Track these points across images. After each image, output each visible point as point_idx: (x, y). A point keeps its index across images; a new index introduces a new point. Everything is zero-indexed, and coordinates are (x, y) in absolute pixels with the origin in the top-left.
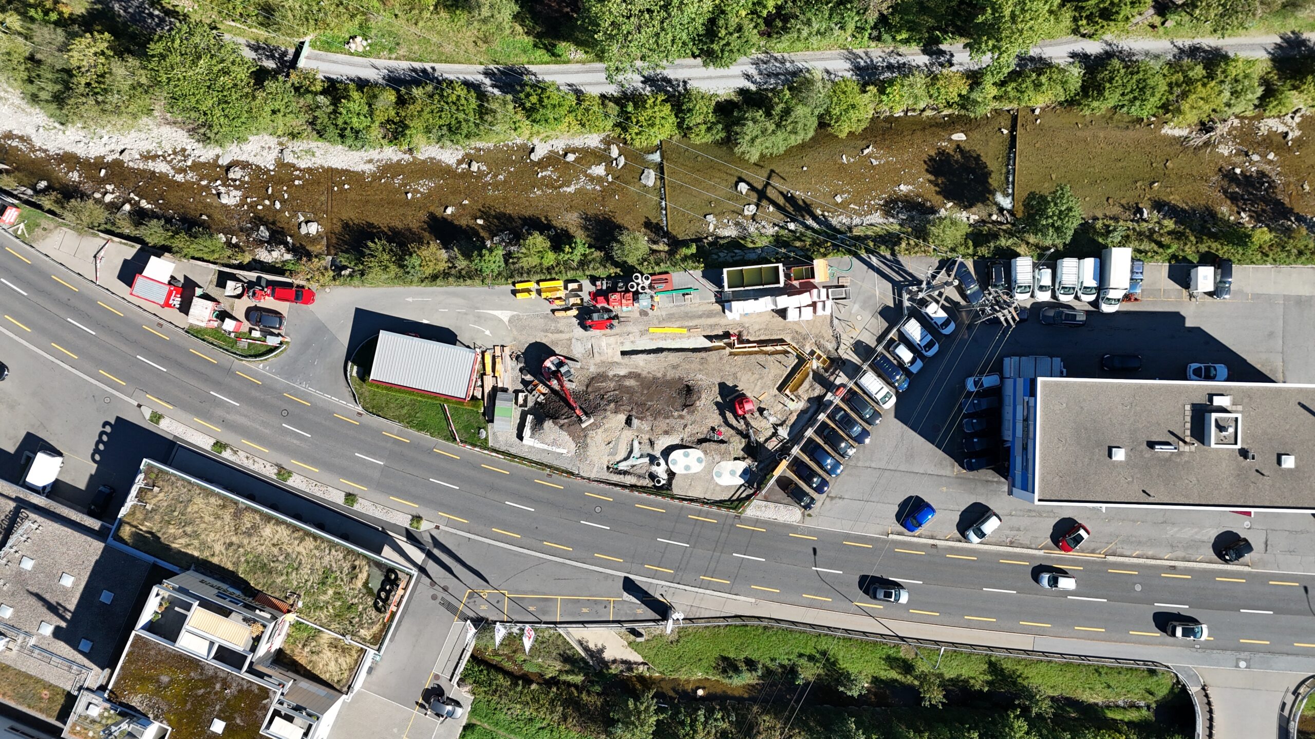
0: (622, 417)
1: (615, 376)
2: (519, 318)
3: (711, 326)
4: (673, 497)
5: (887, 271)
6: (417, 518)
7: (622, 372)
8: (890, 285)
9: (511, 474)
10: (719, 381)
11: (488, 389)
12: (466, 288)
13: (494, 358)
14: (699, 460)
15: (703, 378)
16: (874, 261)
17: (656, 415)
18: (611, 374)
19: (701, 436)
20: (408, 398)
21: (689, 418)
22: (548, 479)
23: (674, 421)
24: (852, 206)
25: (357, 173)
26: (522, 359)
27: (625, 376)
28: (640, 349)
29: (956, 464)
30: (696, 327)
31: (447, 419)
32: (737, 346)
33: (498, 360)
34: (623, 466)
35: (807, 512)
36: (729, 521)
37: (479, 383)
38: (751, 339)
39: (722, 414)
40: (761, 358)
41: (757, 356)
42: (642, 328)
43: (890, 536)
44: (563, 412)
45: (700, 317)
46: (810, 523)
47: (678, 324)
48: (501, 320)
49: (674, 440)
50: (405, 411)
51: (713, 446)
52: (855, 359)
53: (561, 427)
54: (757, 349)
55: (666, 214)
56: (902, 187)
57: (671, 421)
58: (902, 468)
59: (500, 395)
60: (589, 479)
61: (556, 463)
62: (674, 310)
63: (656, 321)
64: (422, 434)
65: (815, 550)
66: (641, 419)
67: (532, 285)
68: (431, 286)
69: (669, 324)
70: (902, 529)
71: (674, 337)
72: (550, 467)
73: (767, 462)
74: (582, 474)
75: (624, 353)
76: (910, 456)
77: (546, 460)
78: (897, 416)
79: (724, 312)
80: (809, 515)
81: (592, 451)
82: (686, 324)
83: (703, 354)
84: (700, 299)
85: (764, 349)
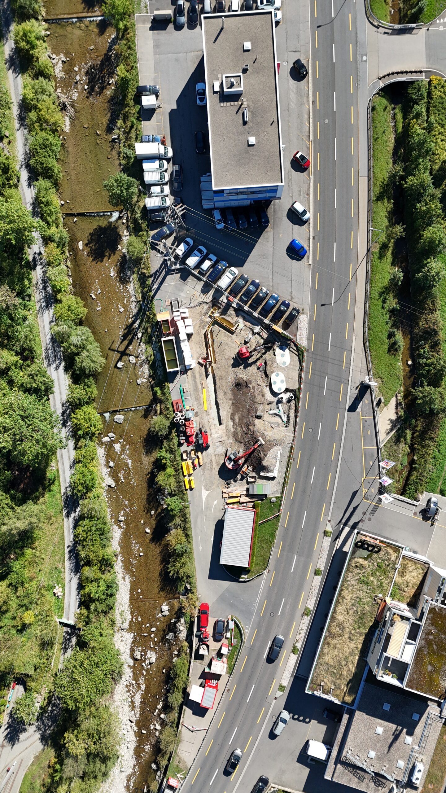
0: (257, 421)
1: (233, 428)
2: (206, 486)
3: (200, 376)
4: (300, 388)
5: (160, 279)
6: (325, 533)
7: (231, 423)
8: (168, 276)
9: (295, 482)
10: (231, 368)
11: (248, 499)
12: (191, 516)
13: (230, 497)
14: (277, 375)
15: (230, 377)
16: (155, 286)
17: (253, 402)
18: (232, 430)
19: (264, 376)
20: (257, 545)
21: (254, 383)
22: (296, 460)
23: (256, 391)
24: (125, 302)
25: (131, 586)
26: (228, 481)
27: (233, 422)
28: (217, 415)
29: (266, 230)
30: (202, 384)
31: (267, 521)
32: (210, 360)
33: (231, 495)
34: (285, 419)
35: (301, 311)
36: (311, 355)
37: (245, 504)
38: (206, 352)
39: (250, 365)
40: (216, 346)
41: (215, 348)
42: (205, 414)
43: (310, 263)
44: (257, 455)
45: (195, 382)
46: (307, 309)
47: (201, 394)
48: (208, 496)
49: (267, 390)
50: (265, 546)
51: (268, 368)
52: (212, 292)
53: (265, 455)
54: (211, 348)
55: (139, 407)
56: (112, 275)
57: (256, 393)
58: (271, 260)
59: (250, 492)
60: (294, 437)
61: (286, 457)
62: (193, 397)
63: (201, 407)
64: (277, 535)
65: (322, 305)
66: (257, 410)
67: (186, 479)
68: (192, 537)
69: (201, 399)
70: (306, 257)
71: (208, 396)
72: (289, 460)
73: (274, 336)
74: (291, 441)
75: (220, 424)
76: (264, 256)
77: (285, 462)
78: (242, 266)
79: (191, 369)
80: (303, 310)
81: (277, 437)
82: (200, 390)
83: (217, 378)
84: (185, 383)
85: (210, 344)
